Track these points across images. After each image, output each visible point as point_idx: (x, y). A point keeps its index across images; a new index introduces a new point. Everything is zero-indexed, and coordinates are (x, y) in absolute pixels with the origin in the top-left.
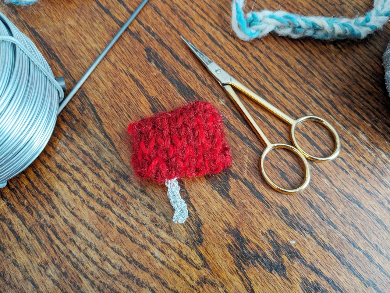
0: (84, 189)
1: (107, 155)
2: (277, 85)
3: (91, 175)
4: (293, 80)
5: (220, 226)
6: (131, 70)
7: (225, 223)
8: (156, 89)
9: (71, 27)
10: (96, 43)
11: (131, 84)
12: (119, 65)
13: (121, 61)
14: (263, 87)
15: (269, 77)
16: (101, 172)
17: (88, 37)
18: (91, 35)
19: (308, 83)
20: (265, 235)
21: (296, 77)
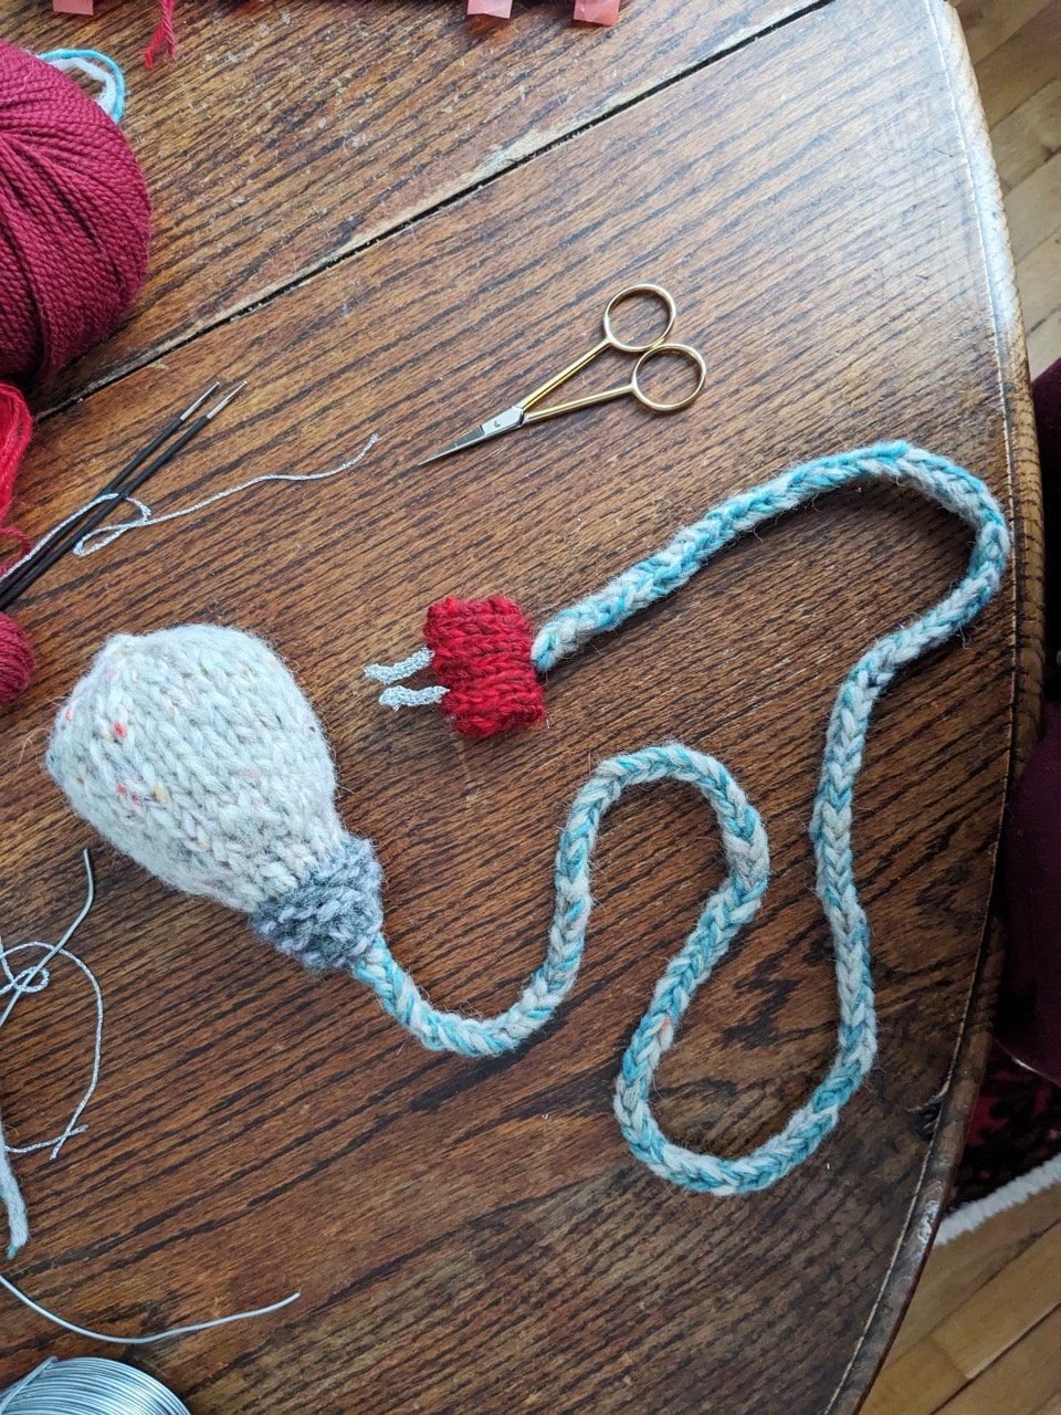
0: (626, 1237)
1: (582, 1198)
2: (521, 912)
3: (609, 1226)
4: (517, 882)
5: (716, 1054)
6: (447, 1141)
7: (713, 1045)
8: (490, 1106)
9: (343, 1231)
10: (383, 1192)
11: (471, 1145)
12: (436, 1157)
13: (426, 1155)
14: (519, 934)
15: (504, 920)
16: (607, 1210)
17: (369, 1204)
18: (367, 1197)
19: (528, 860)
20: (740, 994)
21: (514, 876)
